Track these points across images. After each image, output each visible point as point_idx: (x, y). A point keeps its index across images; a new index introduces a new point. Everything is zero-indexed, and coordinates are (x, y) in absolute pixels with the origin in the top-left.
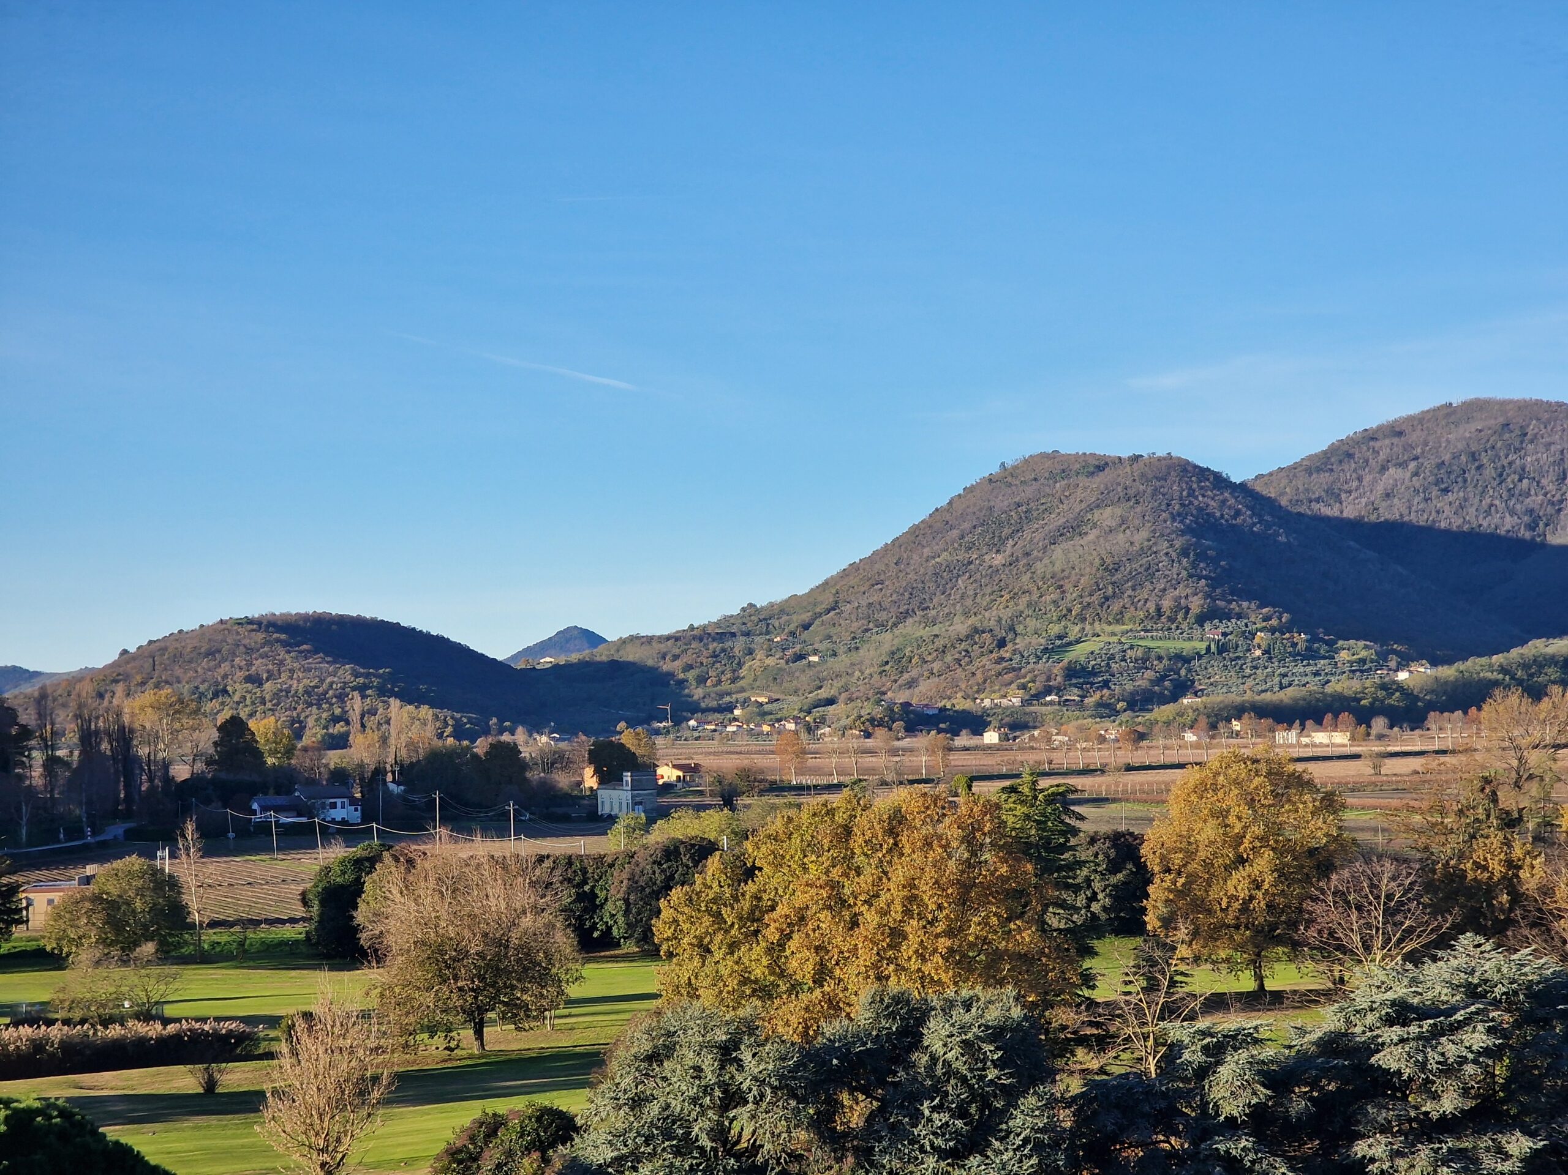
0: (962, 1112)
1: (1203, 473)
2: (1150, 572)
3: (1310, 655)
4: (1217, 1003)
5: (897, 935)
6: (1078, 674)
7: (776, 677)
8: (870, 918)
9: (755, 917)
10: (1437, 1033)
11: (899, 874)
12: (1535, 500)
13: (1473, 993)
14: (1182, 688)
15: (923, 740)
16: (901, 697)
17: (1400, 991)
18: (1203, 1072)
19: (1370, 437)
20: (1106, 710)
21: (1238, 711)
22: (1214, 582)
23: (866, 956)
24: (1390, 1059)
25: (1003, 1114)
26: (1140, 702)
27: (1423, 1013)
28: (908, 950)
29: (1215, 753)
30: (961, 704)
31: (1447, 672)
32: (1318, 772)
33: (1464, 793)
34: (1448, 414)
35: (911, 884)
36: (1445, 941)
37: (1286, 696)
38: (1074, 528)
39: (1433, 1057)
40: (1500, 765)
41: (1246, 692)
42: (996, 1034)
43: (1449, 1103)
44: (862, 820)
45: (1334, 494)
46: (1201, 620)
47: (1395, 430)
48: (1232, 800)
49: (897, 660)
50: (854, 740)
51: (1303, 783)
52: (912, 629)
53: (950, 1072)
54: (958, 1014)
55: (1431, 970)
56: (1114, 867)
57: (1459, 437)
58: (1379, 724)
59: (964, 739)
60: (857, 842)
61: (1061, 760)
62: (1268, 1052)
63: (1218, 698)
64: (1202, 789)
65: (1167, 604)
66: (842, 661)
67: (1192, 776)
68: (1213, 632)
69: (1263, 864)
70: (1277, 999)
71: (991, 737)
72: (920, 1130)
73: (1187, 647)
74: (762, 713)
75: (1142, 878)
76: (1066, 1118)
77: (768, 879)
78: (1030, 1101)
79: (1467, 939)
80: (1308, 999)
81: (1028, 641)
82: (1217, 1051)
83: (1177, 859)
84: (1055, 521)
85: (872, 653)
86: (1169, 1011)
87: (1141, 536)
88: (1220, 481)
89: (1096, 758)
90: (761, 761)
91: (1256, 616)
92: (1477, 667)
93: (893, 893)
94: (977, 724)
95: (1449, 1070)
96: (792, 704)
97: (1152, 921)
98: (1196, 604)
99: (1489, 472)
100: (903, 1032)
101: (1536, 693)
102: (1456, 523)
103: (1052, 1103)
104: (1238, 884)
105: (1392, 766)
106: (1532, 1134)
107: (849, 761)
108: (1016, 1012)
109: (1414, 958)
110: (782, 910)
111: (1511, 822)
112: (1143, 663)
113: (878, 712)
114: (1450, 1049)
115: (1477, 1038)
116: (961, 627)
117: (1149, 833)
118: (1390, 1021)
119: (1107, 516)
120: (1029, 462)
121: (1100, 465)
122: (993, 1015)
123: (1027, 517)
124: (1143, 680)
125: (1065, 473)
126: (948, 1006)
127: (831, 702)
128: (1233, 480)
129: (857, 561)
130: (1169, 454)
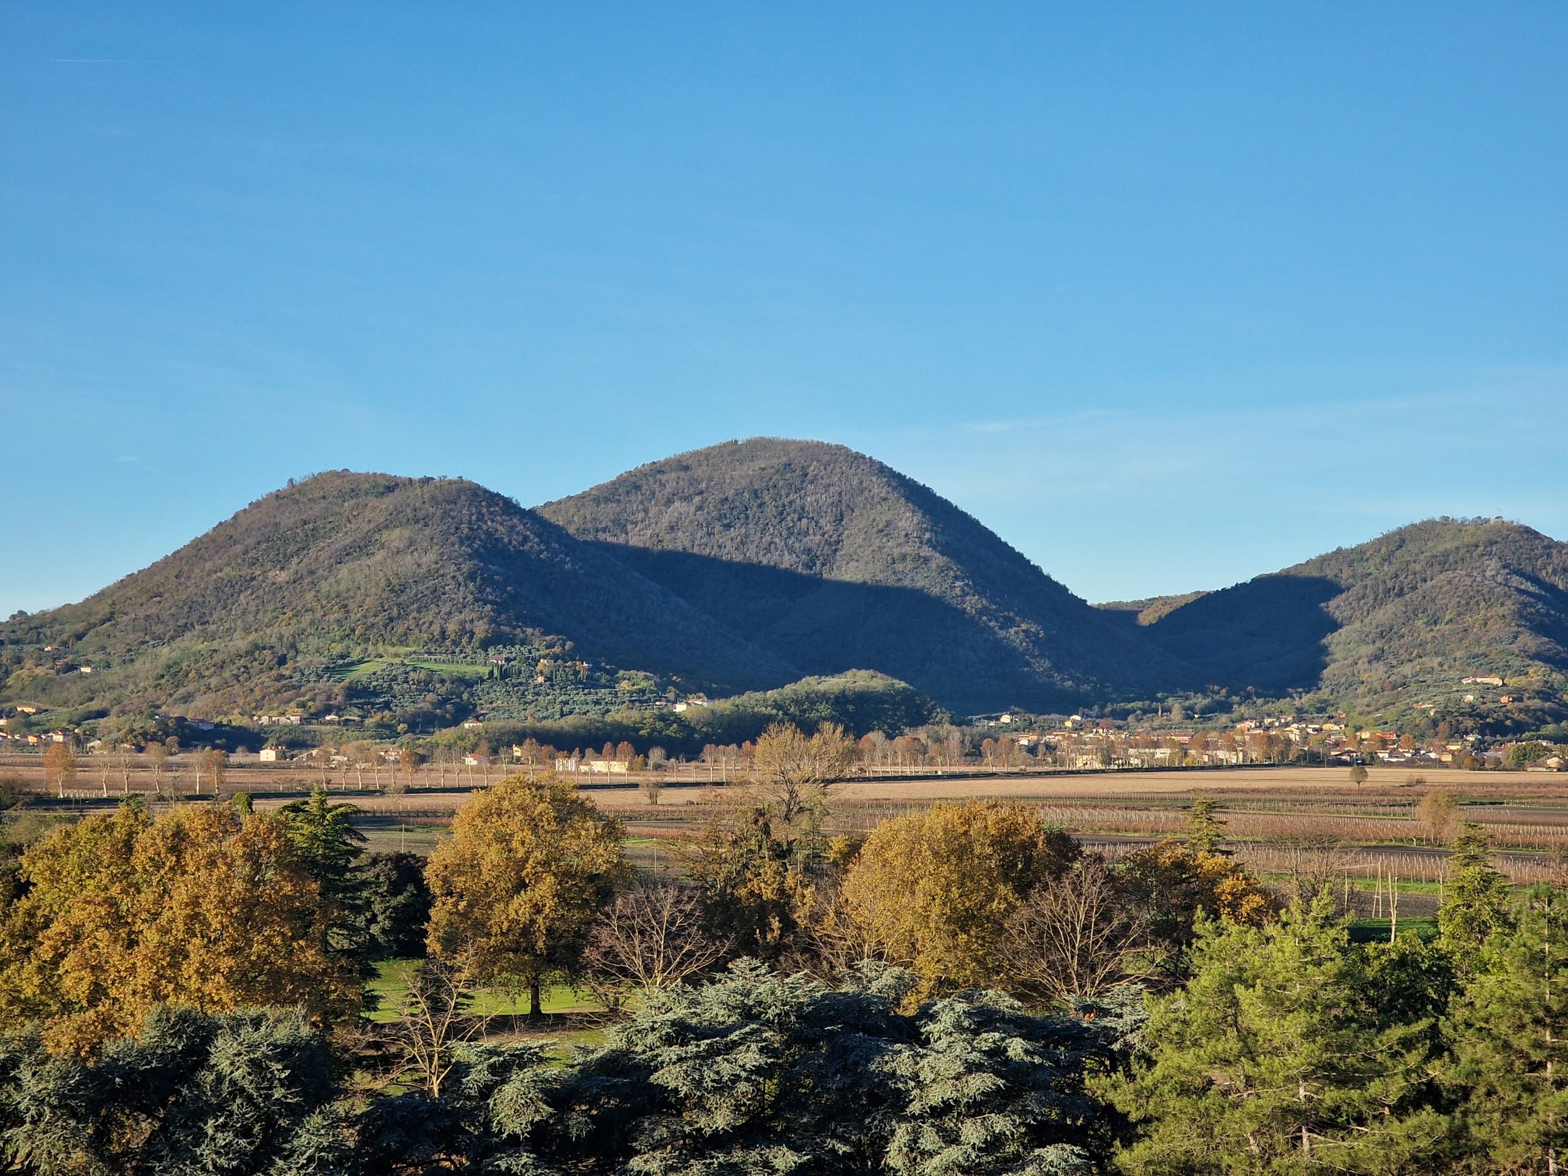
0: (245, 1132)
1: (493, 498)
2: (436, 595)
3: (591, 683)
4: (501, 1024)
5: (178, 954)
6: (359, 694)
7: (44, 687)
8: (151, 936)
9: (29, 934)
10: (712, 1052)
11: (181, 893)
12: (814, 540)
13: (748, 1014)
14: (464, 712)
15: (196, 756)
16: (176, 712)
17: (680, 1012)
18: (487, 1091)
19: (658, 469)
20: (387, 732)
21: (520, 737)
22: (500, 607)
23: (144, 976)
24: (669, 1077)
25: (287, 1134)
26: (421, 724)
27: (700, 1034)
28: (188, 969)
29: (500, 777)
30: (237, 720)
31: (724, 706)
32: (602, 800)
33: (736, 824)
34: (733, 452)
35: (195, 902)
36: (721, 966)
37: (568, 723)
38: (361, 548)
39: (709, 1075)
40: (772, 798)
41: (526, 718)
42: (284, 1053)
43: (721, 1119)
44: (143, 838)
45: (620, 525)
46: (485, 645)
47: (681, 465)
48: (514, 825)
49: (173, 673)
50: (125, 753)
51: (587, 811)
52: (192, 643)
53: (238, 1090)
54: (247, 1033)
55: (709, 992)
56: (395, 889)
57: (741, 475)
58: (656, 755)
59: (239, 757)
60: (139, 859)
61: (340, 780)
62: (553, 1071)
63: (499, 723)
64: (486, 814)
65: (452, 627)
66: (116, 674)
67: (477, 800)
68: (496, 658)
69: (545, 889)
70: (560, 1021)
71: (268, 755)
72: (204, 1150)
73: (469, 670)
74: (28, 724)
75: (423, 901)
76: (350, 1137)
77: (43, 893)
78: (316, 1120)
79: (742, 964)
80: (588, 1022)
81: (310, 658)
82: (501, 1071)
83: (460, 882)
84: (341, 540)
85: (146, 666)
86: (456, 1031)
87: (429, 559)
88: (509, 507)
89: (376, 779)
90: (28, 773)
91: (539, 643)
92: (753, 701)
93: (176, 909)
94: (254, 741)
95: (722, 1087)
96: (62, 714)
97: (432, 944)
98: (481, 629)
99: (770, 510)
100: (189, 1051)
101: (809, 729)
102: (738, 557)
103: (335, 1122)
104: (519, 907)
105: (668, 797)
106: (796, 1149)
107: (121, 776)
108: (305, 1031)
109: (694, 981)
110: (56, 927)
111: (782, 853)
112: (425, 686)
113: (151, 726)
114: (726, 1069)
115: (750, 1057)
116: (240, 642)
117: (433, 856)
118: (669, 1041)
119: (396, 537)
120: (319, 480)
121: (390, 486)
122: (282, 1034)
123: (314, 535)
124: (426, 702)
125: (354, 492)
126: (236, 1025)
127: (102, 714)
128: (523, 506)
129: (136, 572)
130: (460, 477)
